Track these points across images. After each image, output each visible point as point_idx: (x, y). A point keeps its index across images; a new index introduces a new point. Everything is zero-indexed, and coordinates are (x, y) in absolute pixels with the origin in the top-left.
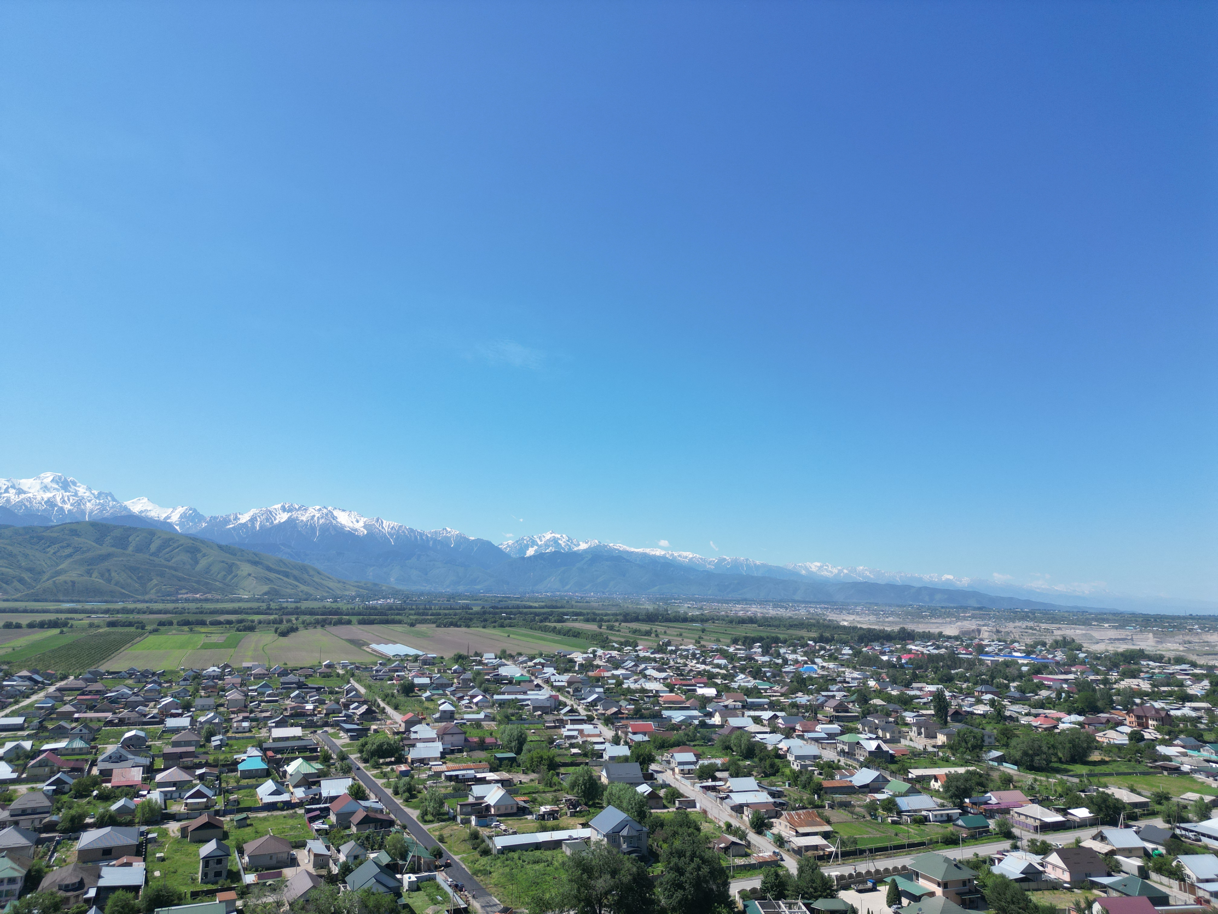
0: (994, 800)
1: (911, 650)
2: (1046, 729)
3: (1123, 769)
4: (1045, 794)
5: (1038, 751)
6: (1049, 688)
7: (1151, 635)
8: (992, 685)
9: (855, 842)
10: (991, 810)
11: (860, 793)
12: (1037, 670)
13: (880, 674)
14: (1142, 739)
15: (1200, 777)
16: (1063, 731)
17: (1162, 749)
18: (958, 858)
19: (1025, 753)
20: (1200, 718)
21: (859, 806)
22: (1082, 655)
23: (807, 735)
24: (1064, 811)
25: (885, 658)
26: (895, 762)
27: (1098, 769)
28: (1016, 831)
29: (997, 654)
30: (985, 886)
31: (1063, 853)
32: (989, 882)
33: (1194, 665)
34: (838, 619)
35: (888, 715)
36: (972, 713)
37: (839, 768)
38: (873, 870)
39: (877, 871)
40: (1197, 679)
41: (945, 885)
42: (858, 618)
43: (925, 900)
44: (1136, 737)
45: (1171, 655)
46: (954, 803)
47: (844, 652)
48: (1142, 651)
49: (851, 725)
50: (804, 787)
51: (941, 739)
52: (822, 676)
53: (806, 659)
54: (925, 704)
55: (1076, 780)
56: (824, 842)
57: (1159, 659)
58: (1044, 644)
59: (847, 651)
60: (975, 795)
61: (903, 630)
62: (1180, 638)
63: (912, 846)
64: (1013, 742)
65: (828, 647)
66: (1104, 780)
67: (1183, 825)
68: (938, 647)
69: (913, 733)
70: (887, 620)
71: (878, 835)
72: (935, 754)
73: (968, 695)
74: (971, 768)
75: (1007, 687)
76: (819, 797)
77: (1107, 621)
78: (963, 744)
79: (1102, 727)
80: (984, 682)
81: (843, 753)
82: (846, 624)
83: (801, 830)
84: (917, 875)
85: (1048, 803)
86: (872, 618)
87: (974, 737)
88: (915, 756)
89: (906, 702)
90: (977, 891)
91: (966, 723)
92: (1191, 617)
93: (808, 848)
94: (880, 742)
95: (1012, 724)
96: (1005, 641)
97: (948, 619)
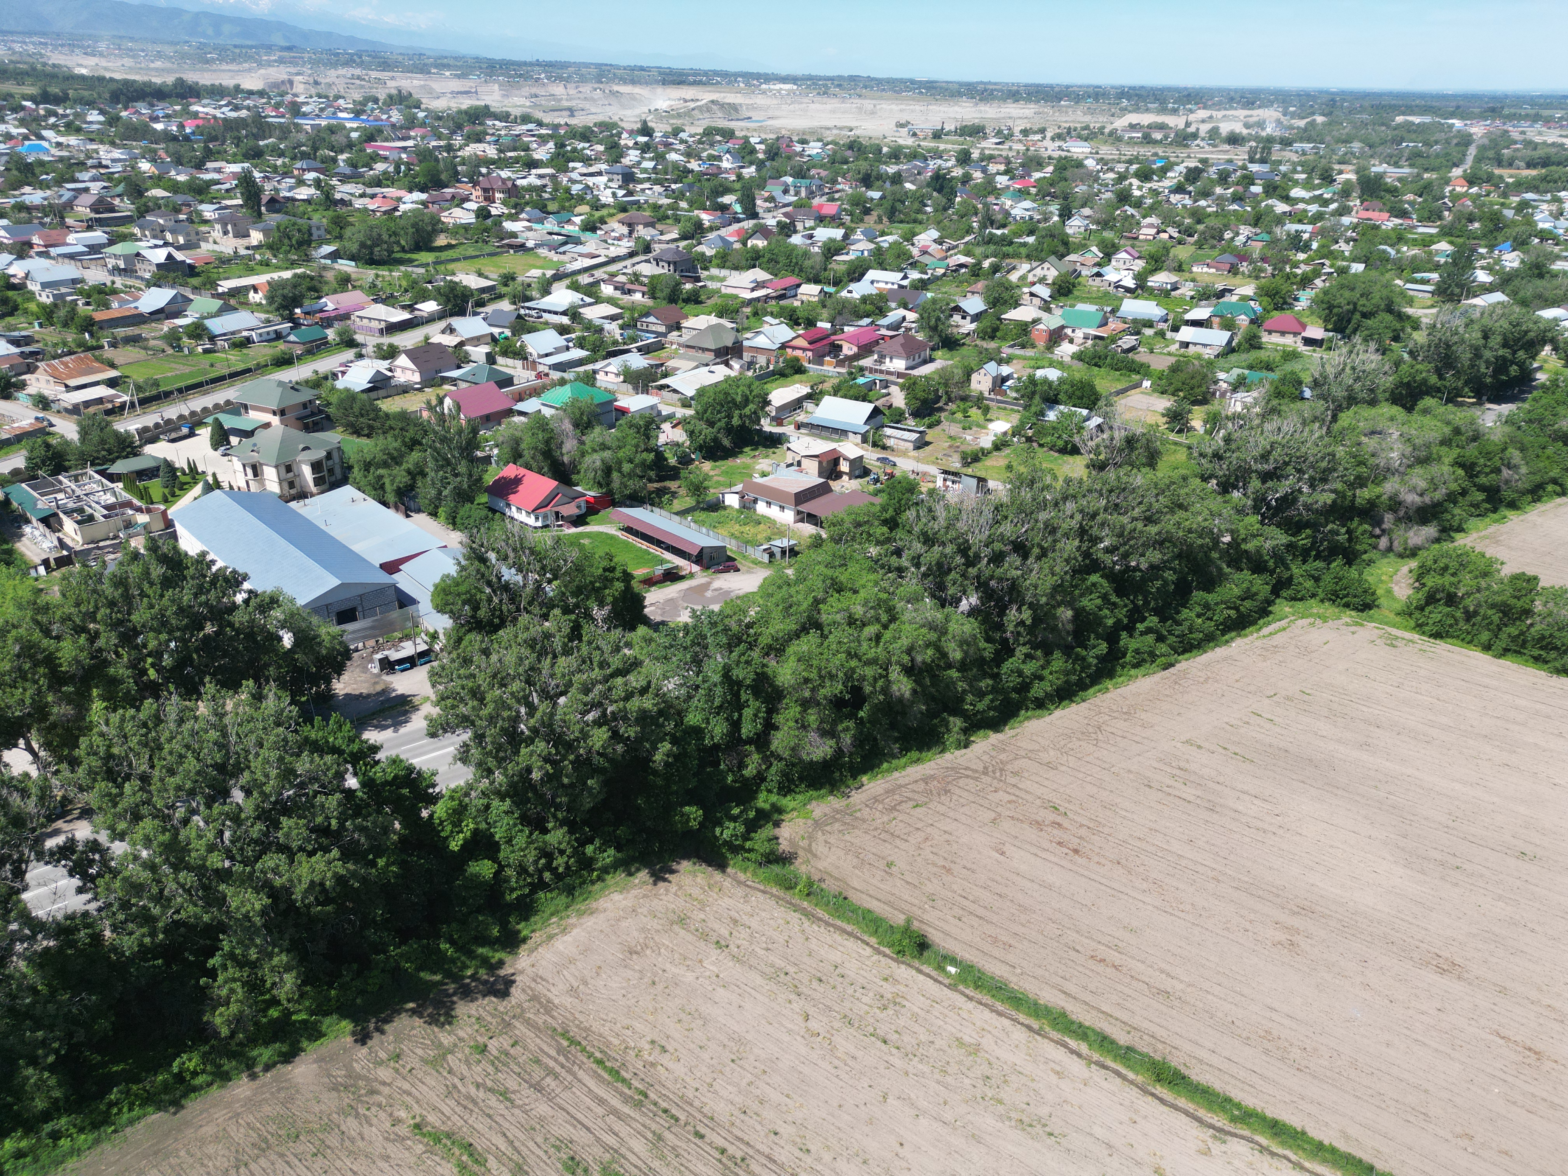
0: (331, 306)
1: (196, 113)
2: (385, 213)
3: (471, 252)
4: (389, 291)
5: (378, 241)
6: (385, 159)
7: (496, 87)
8: (315, 159)
9: (156, 384)
10: (328, 318)
11: (153, 321)
12: (370, 137)
13: (155, 151)
14: (488, 215)
15: (543, 252)
16: (405, 213)
17: (509, 226)
18: (294, 380)
19: (363, 245)
20: (545, 186)
21: (154, 338)
22: (421, 115)
23: (53, 251)
24: (410, 308)
25: (159, 127)
26: (198, 275)
27: (444, 255)
28: (359, 338)
29: (318, 116)
30: (329, 404)
31: (412, 354)
32: (334, 399)
33: (540, 124)
34: (70, 64)
35: (177, 210)
36: (293, 200)
37: (114, 292)
38: (186, 413)
39: (193, 413)
40: (543, 140)
41: (282, 413)
42: (104, 63)
43: (260, 435)
44: (483, 214)
45: (516, 112)
46: (281, 316)
47: (90, 118)
48: (487, 107)
49: (122, 229)
50: (65, 325)
51: (256, 237)
52: (61, 159)
53: (26, 131)
54: (227, 191)
55: (422, 270)
56: (111, 392)
57: (504, 117)
58: (376, 100)
59: (94, 116)
60: (307, 302)
61: (180, 82)
62: (526, 90)
63: (234, 375)
64: (348, 232)
65: (61, 111)
66: (451, 266)
67: (527, 304)
68: (236, 108)
69: (217, 233)
70: (152, 65)
71: (187, 370)
72: (251, 258)
73: (286, 174)
74: (299, 271)
75: (334, 160)
76: (92, 335)
77: (448, 67)
78: (286, 241)
79: (447, 204)
80: (304, 156)
81: (116, 270)
82: (84, 71)
83: (72, 383)
84: (246, 407)
85: (392, 301)
86: (128, 62)
87: (299, 231)
88: (223, 263)
89: (201, 191)
90: (321, 412)
91: (286, 213)
92: (538, 64)
93: (87, 404)
94: (171, 249)
95: (344, 209)
96: (326, 97)
97: (246, 65)
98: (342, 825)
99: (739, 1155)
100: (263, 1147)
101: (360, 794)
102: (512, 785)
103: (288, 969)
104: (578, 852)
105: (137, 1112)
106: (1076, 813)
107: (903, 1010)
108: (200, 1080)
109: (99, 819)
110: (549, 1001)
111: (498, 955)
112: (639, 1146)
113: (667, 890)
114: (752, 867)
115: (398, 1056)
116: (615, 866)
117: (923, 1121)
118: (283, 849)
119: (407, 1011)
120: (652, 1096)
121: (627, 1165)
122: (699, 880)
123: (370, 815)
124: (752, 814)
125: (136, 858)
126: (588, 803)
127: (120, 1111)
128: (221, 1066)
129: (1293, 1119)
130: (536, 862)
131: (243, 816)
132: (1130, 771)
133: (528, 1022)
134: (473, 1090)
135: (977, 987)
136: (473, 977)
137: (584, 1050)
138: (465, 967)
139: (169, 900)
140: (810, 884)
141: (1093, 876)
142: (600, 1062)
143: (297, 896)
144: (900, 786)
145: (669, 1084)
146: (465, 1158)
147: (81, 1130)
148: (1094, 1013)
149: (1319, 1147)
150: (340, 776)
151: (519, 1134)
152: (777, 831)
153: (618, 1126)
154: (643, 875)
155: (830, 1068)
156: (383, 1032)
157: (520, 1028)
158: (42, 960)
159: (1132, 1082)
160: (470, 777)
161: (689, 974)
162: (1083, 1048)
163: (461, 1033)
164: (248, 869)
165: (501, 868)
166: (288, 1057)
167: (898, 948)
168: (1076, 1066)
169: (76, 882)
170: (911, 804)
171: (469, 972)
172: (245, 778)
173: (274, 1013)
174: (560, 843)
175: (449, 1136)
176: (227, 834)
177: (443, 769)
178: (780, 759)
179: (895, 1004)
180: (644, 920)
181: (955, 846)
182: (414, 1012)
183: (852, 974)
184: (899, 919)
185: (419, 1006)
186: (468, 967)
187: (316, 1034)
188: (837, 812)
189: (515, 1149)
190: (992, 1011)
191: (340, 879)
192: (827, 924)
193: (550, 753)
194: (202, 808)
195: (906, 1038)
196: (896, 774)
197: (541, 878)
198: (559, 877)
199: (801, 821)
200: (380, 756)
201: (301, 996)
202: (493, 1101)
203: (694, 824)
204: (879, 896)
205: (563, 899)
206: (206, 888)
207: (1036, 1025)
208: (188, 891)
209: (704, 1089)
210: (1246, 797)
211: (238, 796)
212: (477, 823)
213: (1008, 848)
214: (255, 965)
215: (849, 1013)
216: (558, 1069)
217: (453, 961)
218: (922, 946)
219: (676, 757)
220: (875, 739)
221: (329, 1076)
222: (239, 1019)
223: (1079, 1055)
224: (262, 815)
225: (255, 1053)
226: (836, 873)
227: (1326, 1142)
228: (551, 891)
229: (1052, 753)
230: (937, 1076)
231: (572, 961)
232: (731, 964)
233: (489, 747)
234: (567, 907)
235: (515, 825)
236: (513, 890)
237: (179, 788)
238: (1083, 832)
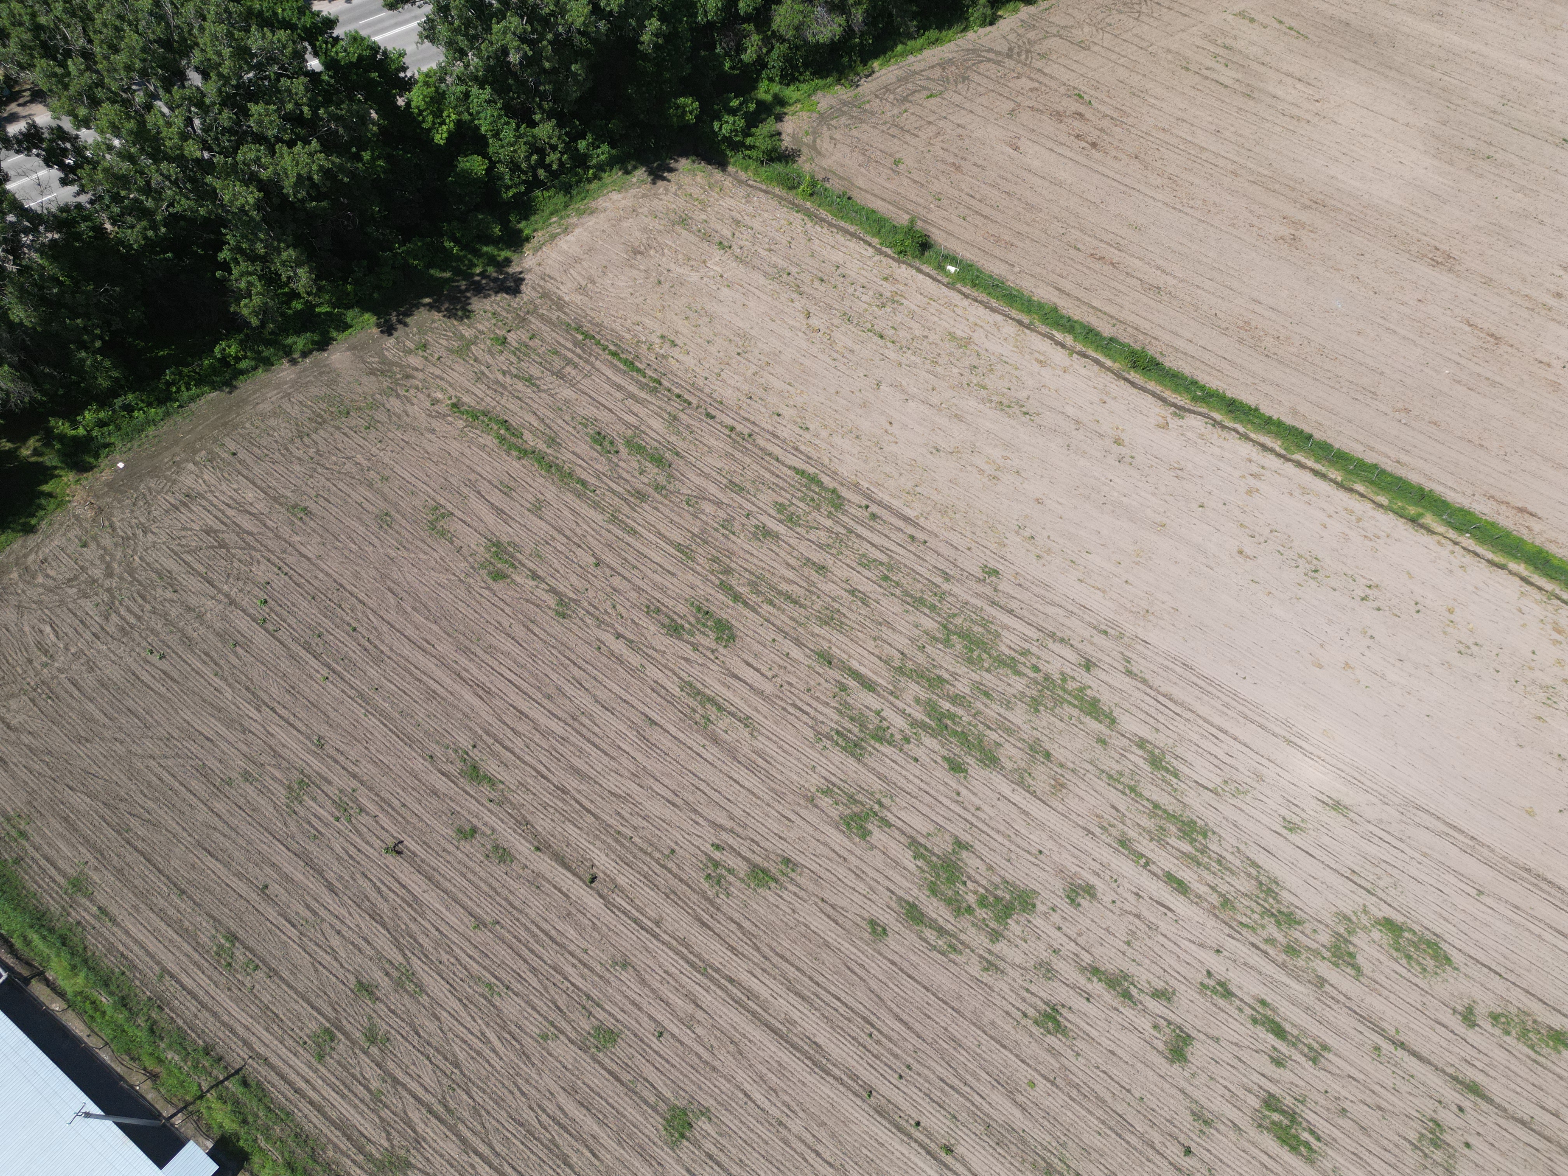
98: (315, 112)
99: (746, 432)
100: (320, 422)
101: (326, 78)
102: (489, 69)
103: (299, 264)
104: (570, 147)
105: (194, 391)
106: (1102, 102)
107: (900, 308)
108: (244, 365)
109: (54, 102)
110: (560, 298)
111: (505, 254)
112: (657, 424)
113: (666, 190)
114: (753, 165)
115: (425, 346)
116: (611, 163)
117: (912, 404)
118: (260, 139)
119: (424, 305)
120: (665, 383)
121: (648, 439)
122: (699, 179)
123: (343, 102)
124: (752, 107)
125: (110, 148)
126: (574, 93)
127: (179, 390)
128: (260, 352)
129: (1248, 398)
130: (528, 158)
131: (207, 101)
132: (1169, 51)
133: (542, 317)
134: (500, 377)
135: (974, 286)
136: (483, 274)
137: (598, 343)
138: (473, 265)
139: (160, 193)
140: (814, 183)
141: (1107, 172)
142: (614, 354)
143: (288, 190)
144: (915, 73)
145: (680, 373)
146: (502, 432)
147: (150, 405)
148: (1085, 308)
149: (1269, 421)
150: (299, 56)
151: (549, 414)
152: (780, 126)
153: (637, 408)
154: (641, 173)
155: (829, 360)
156: (406, 325)
157: (535, 323)
158: (52, 251)
159: (1108, 369)
160: (442, 58)
161: (693, 274)
162: (1069, 340)
163: (480, 327)
164: (230, 160)
165: (492, 165)
166: (323, 344)
167: (899, 249)
168: (1059, 356)
169: (55, 173)
170: (925, 93)
171: (478, 270)
172: (196, 57)
173: (297, 305)
174: (550, 138)
175: (485, 414)
176: (197, 122)
177: (410, 49)
178: (782, 40)
179: (894, 302)
180: (646, 220)
181: (967, 141)
182: (431, 307)
183: (853, 274)
184: (903, 219)
185: (435, 301)
186: (476, 266)
187: (344, 326)
188: (845, 103)
189: (547, 425)
190: (986, 307)
191: (326, 173)
192: (831, 225)
193: (525, 30)
194: (161, 92)
195: (902, 333)
196: (911, 58)
197: (535, 176)
198: (554, 175)
199: (805, 115)
200: (338, 32)
201: (320, 289)
202: (520, 386)
203: (690, 118)
204: (884, 196)
205: (560, 199)
206: (193, 180)
207: (1026, 320)
208: (175, 183)
209: (712, 378)
210: (1289, 81)
211: (195, 78)
212: (459, 114)
213: (1024, 144)
214: (264, 260)
215: (848, 311)
216: (576, 359)
217: (459, 259)
218: (924, 246)
219: (668, 38)
220: (890, 15)
221: (364, 362)
222: (264, 311)
223: (1063, 346)
224: (227, 101)
225: (289, 341)
226: (840, 171)
227: (1275, 417)
228: (547, 189)
229: (1087, 29)
230: (928, 366)
231: (577, 260)
232: (734, 264)
233: (457, 23)
234: (566, 206)
235: (500, 117)
236: (508, 188)
237: (128, 68)
238: (1105, 123)
